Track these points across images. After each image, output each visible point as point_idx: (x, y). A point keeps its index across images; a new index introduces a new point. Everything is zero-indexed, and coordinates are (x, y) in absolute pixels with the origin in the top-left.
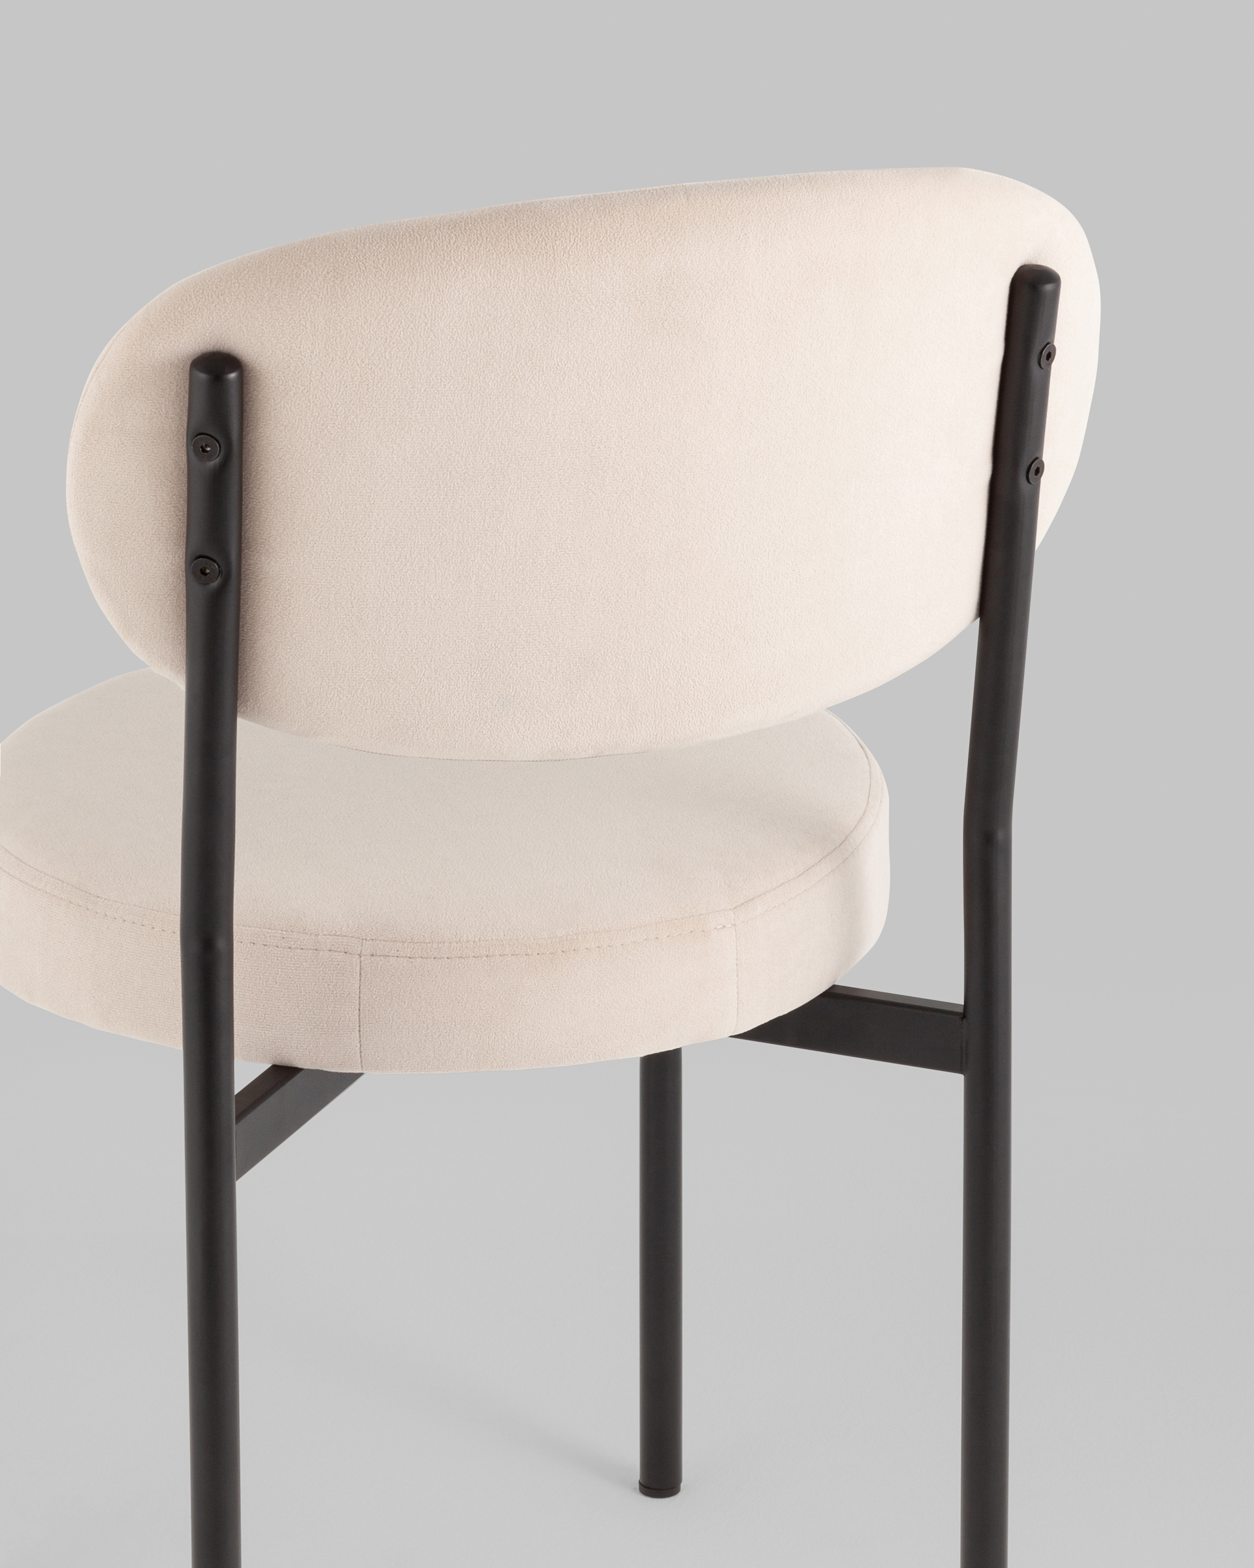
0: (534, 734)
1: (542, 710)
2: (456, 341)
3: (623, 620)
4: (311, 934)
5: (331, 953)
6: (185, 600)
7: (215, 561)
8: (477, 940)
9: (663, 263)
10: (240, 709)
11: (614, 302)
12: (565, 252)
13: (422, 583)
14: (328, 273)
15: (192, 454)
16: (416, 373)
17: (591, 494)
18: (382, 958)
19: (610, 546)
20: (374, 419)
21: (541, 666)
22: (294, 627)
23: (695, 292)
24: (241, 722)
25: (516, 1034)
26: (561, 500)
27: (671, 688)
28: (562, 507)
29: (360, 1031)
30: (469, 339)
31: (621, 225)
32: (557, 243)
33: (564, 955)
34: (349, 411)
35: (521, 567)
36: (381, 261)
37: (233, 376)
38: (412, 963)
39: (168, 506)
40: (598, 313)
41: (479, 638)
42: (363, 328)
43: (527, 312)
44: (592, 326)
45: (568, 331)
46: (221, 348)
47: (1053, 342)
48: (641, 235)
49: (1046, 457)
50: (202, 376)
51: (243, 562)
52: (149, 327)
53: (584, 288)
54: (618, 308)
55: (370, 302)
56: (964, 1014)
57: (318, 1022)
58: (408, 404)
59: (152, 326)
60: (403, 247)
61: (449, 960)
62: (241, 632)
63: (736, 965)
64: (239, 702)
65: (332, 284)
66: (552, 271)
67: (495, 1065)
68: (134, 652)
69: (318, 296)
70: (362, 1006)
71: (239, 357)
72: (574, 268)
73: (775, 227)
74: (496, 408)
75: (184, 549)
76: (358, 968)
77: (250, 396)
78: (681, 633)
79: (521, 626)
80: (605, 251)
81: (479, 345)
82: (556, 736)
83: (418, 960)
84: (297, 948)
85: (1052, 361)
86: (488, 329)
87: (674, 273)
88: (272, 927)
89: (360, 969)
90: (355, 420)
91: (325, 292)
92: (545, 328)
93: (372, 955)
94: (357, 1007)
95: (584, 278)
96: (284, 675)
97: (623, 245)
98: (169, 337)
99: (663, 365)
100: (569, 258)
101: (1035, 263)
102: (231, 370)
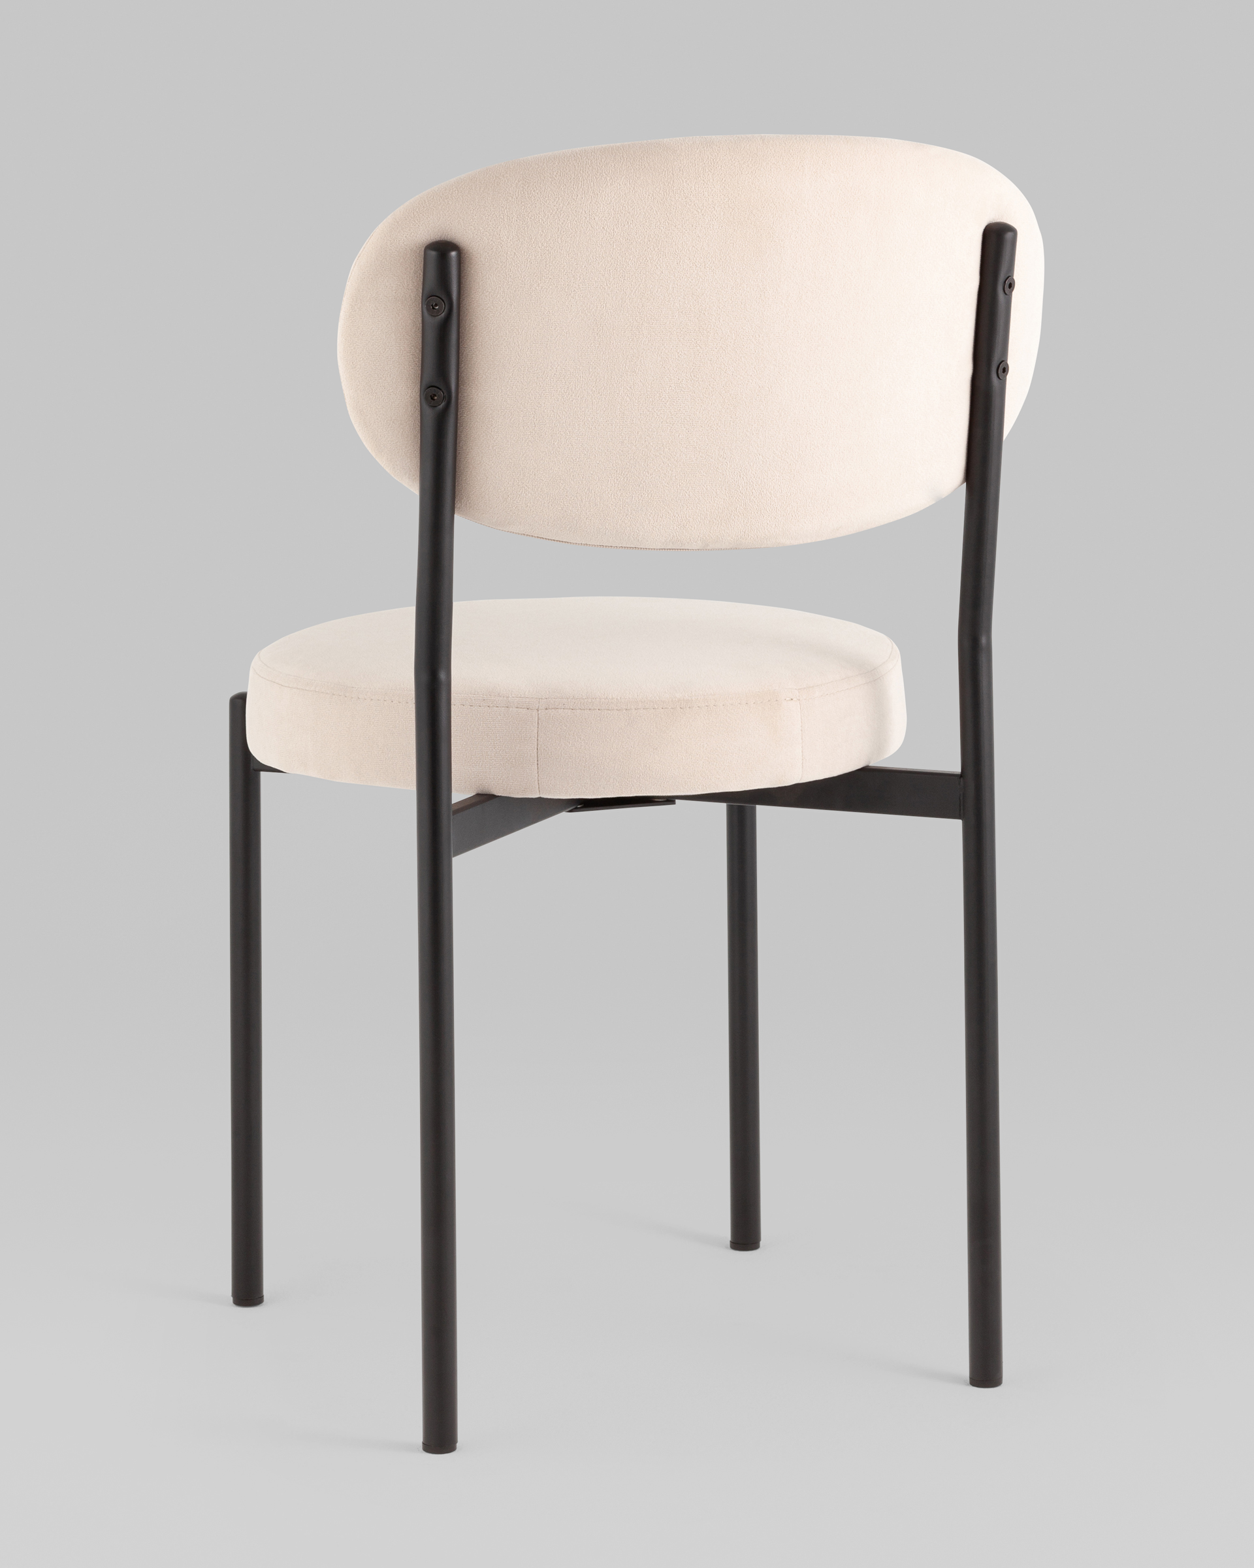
1: (666, 507)
2: (606, 231)
4: (504, 697)
6: (419, 424)
7: (440, 389)
8: (619, 698)
10: (457, 505)
11: (713, 207)
12: (680, 170)
13: (583, 410)
14: (519, 182)
15: (425, 311)
16: (579, 254)
17: (698, 348)
18: (553, 710)
20: (550, 287)
22: (494, 441)
23: (769, 205)
24: (458, 518)
25: (648, 766)
29: (538, 764)
30: (615, 229)
32: (675, 163)
33: (682, 710)
34: (533, 281)
35: (651, 399)
37: (453, 254)
38: (574, 713)
39: (408, 354)
40: (703, 214)
41: (622, 451)
42: (542, 220)
43: (655, 212)
44: (699, 224)
45: (682, 226)
46: (446, 239)
47: (1013, 276)
49: (1010, 362)
50: (433, 253)
51: (460, 395)
52: (396, 224)
53: (693, 196)
55: (548, 201)
56: (962, 776)
57: (508, 759)
58: (574, 276)
59: (398, 222)
60: (570, 163)
61: (600, 711)
62: (458, 447)
63: (802, 730)
64: (456, 500)
65: (522, 189)
66: (672, 182)
67: (633, 790)
68: (383, 466)
69: (512, 198)
70: (539, 746)
71: (458, 244)
72: (686, 182)
74: (634, 281)
75: (419, 386)
76: (537, 719)
77: (465, 271)
78: (761, 456)
79: (651, 444)
80: (707, 170)
82: (675, 528)
83: (578, 711)
84: (494, 706)
85: (1013, 290)
86: (628, 223)
88: (476, 693)
89: (538, 719)
90: (537, 288)
91: (517, 195)
92: (667, 224)
93: (546, 709)
94: (536, 747)
95: (693, 189)
96: (487, 478)
97: (720, 167)
98: (410, 230)
99: (750, 233)
100: (683, 174)
101: (998, 221)
102: (453, 250)
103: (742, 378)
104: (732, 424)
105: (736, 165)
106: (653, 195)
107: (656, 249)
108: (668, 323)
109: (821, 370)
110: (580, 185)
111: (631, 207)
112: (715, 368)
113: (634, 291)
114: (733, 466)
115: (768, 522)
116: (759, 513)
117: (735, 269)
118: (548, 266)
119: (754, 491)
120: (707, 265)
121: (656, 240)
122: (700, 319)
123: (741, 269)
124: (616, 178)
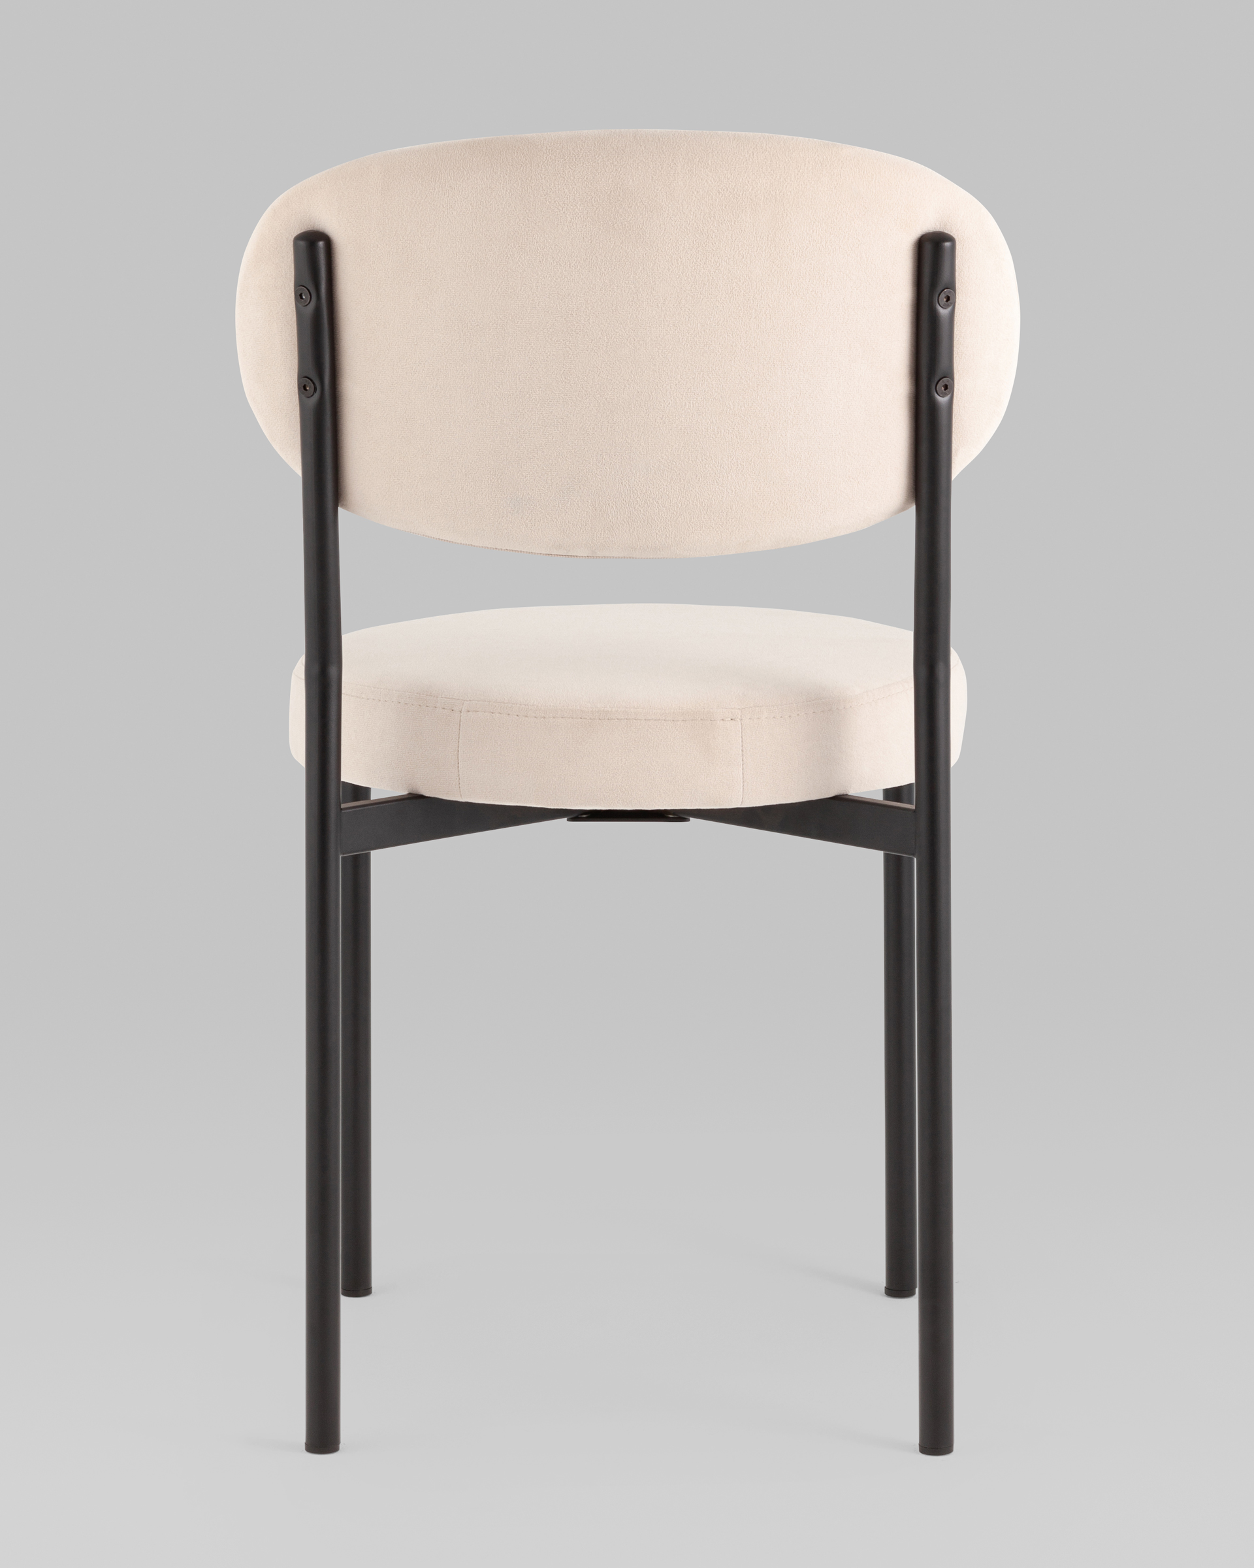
0: (539, 529)
1: (543, 511)
3: (599, 448)
4: (434, 697)
5: (443, 710)
7: (312, 380)
9: (611, 180)
11: (576, 205)
12: (539, 166)
13: (453, 407)
15: (298, 300)
17: (568, 349)
18: (474, 713)
19: (585, 391)
21: (540, 477)
23: (636, 204)
26: (547, 352)
27: (639, 506)
28: (547, 357)
29: (458, 767)
30: (474, 225)
31: (581, 150)
36: (415, 166)
37: (322, 244)
38: (494, 717)
39: (289, 344)
42: (405, 212)
46: (315, 229)
48: (595, 158)
50: (303, 244)
53: (553, 193)
54: (579, 210)
56: (916, 808)
57: (432, 759)
61: (518, 718)
63: (742, 751)
65: (385, 180)
66: (530, 178)
69: (376, 189)
70: (459, 748)
71: (326, 234)
72: (545, 178)
73: (699, 161)
75: (297, 374)
76: (458, 722)
77: (334, 262)
79: (524, 445)
81: (481, 230)
83: (497, 715)
84: (424, 706)
87: (620, 188)
89: (460, 721)
93: (468, 711)
94: (456, 749)
95: (553, 185)
101: (935, 230)
102: (321, 240)
103: (617, 382)
104: (609, 429)
105: (599, 162)
106: (510, 191)
107: (517, 246)
108: (534, 322)
109: (710, 378)
110: (438, 179)
111: (489, 202)
112: (587, 371)
113: (496, 288)
114: (613, 473)
115: (657, 532)
116: (646, 522)
117: (603, 270)
118: (409, 259)
119: (638, 499)
120: (572, 265)
121: (516, 236)
122: (568, 319)
123: (610, 270)
124: (473, 172)
